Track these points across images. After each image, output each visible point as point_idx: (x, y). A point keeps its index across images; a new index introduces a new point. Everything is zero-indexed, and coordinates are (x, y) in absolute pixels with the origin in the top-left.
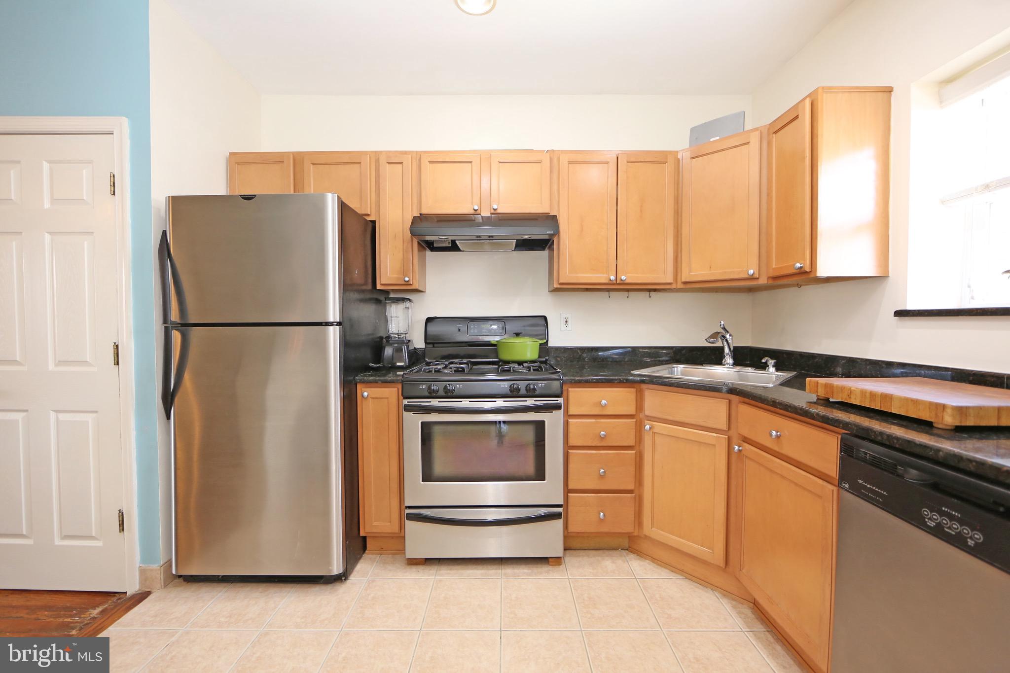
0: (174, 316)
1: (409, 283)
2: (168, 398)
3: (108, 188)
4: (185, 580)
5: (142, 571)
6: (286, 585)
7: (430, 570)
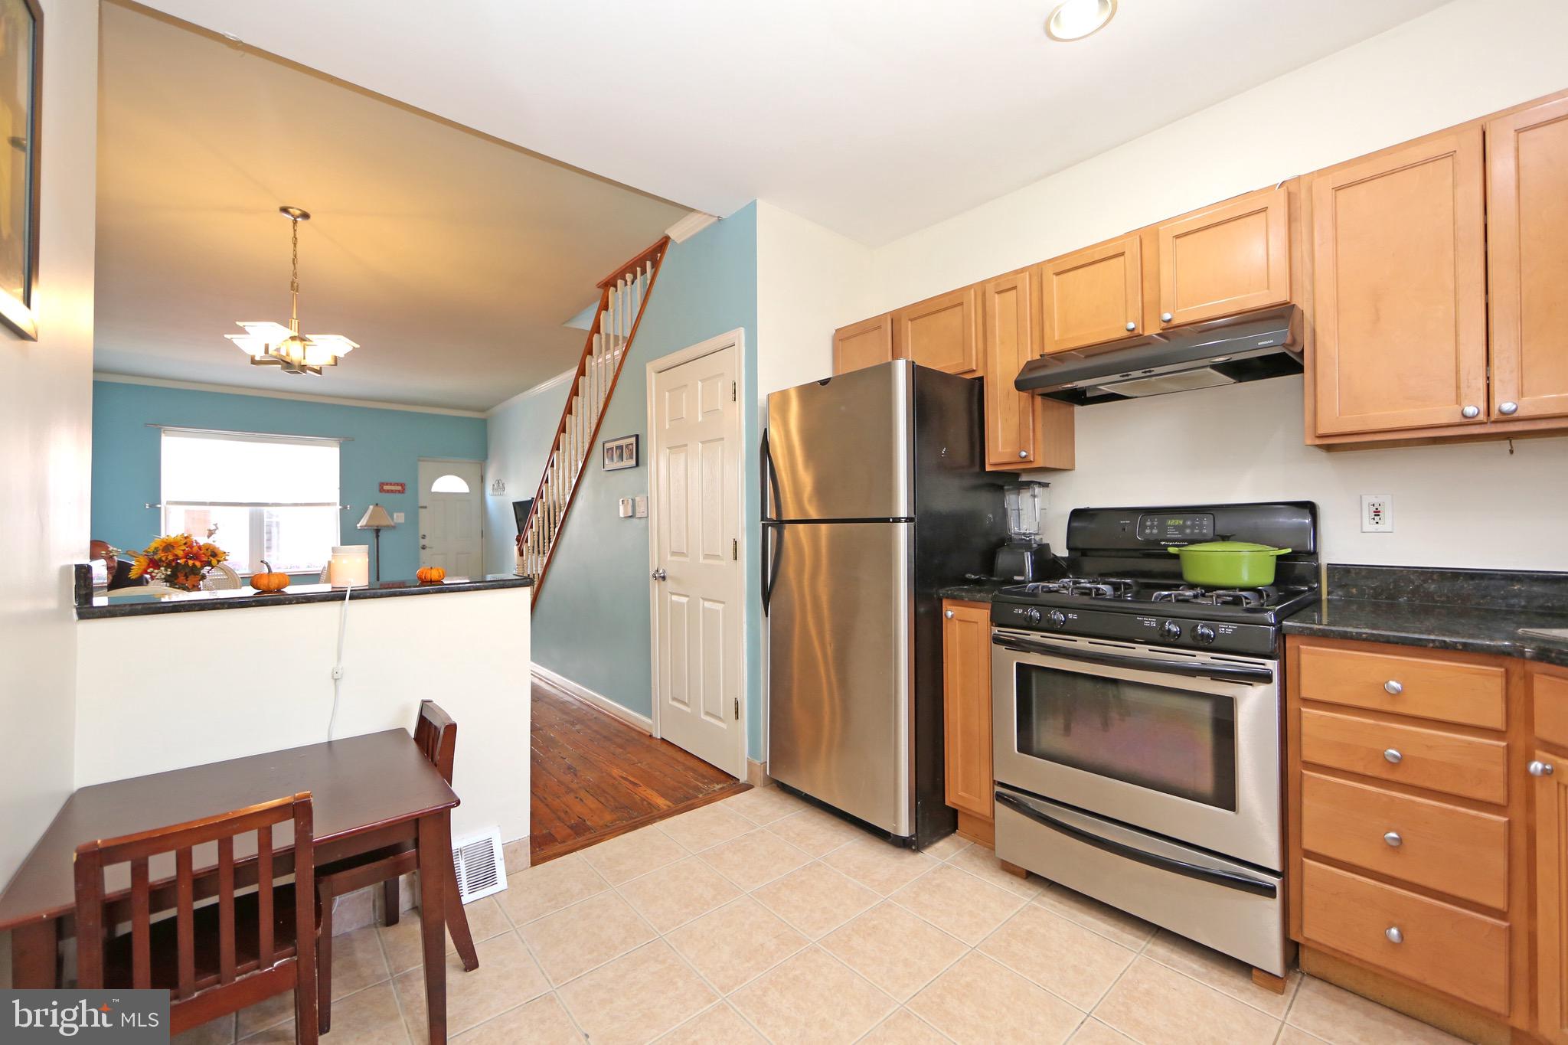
0: (771, 514)
1: (1028, 459)
2: (767, 596)
3: (731, 396)
4: (778, 786)
5: (750, 764)
6: (858, 829)
7: (1029, 889)
